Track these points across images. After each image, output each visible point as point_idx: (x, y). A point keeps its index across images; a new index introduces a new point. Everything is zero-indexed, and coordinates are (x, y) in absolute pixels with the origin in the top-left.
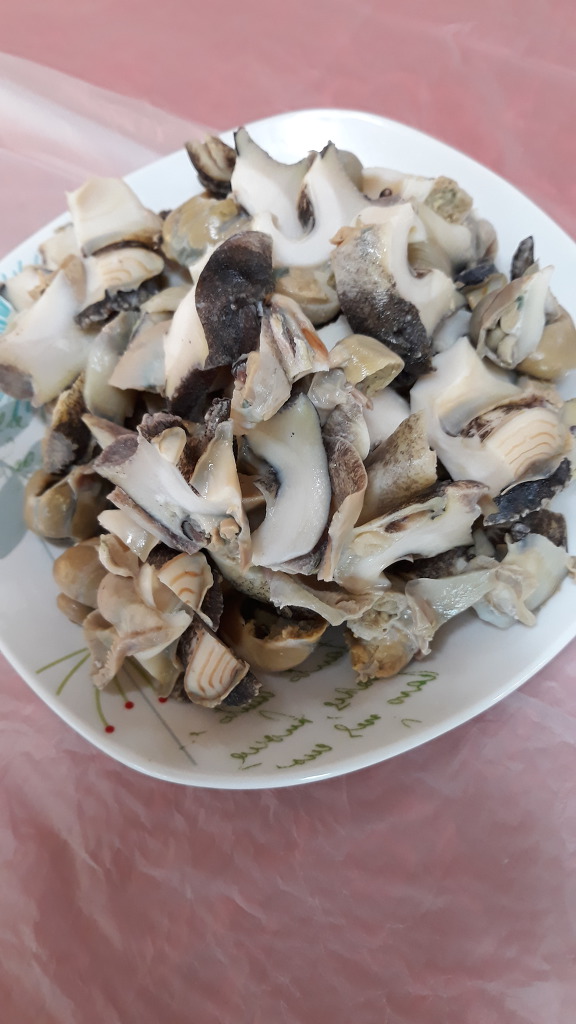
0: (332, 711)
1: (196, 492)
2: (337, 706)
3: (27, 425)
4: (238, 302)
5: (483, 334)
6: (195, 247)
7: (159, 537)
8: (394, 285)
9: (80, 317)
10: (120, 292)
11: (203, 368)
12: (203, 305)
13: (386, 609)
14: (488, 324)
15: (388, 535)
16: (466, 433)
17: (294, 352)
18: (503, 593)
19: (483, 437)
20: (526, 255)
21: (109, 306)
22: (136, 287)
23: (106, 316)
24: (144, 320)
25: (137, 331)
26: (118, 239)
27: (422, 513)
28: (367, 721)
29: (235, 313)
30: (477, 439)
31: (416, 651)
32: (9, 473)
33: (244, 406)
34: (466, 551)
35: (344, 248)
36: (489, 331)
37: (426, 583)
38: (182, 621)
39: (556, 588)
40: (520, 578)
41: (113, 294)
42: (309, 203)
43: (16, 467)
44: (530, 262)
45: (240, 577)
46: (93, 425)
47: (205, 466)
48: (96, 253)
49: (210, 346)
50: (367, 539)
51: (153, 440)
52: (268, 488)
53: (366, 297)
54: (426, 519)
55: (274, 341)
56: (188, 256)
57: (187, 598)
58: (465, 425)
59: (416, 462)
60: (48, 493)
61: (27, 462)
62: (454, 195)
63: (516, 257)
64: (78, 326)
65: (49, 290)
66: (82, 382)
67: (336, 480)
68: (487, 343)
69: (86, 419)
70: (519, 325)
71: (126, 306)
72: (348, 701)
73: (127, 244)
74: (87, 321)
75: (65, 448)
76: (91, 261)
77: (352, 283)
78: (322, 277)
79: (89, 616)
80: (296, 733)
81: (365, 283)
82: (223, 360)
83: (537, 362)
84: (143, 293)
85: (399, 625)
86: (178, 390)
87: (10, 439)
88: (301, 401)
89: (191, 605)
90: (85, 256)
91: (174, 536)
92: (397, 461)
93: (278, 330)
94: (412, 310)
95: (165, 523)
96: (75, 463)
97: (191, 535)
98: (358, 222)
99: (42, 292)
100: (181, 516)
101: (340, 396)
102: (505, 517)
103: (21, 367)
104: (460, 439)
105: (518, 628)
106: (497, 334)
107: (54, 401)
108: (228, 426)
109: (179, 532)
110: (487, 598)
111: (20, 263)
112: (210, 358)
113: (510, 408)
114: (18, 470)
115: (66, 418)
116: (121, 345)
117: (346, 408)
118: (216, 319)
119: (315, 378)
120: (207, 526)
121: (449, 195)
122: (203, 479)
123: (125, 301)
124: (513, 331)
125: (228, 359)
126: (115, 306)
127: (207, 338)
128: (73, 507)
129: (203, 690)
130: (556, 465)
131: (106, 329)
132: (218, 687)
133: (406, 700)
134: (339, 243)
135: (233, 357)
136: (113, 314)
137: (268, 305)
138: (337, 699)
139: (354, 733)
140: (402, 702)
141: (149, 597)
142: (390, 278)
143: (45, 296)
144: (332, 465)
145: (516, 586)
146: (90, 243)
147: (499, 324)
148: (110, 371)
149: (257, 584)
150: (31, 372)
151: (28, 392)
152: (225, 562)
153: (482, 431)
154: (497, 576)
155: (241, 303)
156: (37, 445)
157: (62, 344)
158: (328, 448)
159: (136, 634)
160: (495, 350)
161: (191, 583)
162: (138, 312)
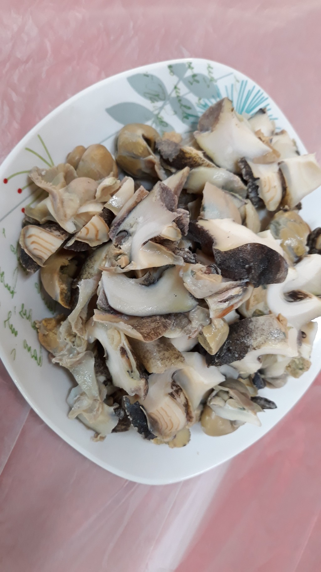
0: (19, 309)
1: (144, 244)
2: (22, 311)
3: (184, 122)
4: (250, 268)
5: (226, 389)
6: (281, 231)
7: (119, 215)
8: (254, 349)
9: (244, 161)
10: (257, 187)
11: (215, 247)
12: (249, 248)
13: (77, 341)
14: (232, 393)
15: (119, 348)
16: (174, 384)
17: (221, 302)
18: (86, 402)
19: (172, 395)
20: (267, 406)
21: (250, 180)
22: (260, 196)
23: (245, 178)
24: (241, 201)
25: (235, 197)
26: (287, 185)
27: (130, 366)
28: (14, 329)
29: (243, 267)
30: (171, 391)
31: (54, 354)
32: (156, 112)
33: (192, 272)
34: (109, 380)
35: (276, 322)
36: (227, 392)
37: (92, 362)
38: (70, 227)
39: (88, 428)
40: (95, 413)
41: (257, 183)
42: (301, 299)
43: (159, 116)
44: (263, 407)
45: (95, 261)
46: (183, 174)
47: (159, 249)
48: (280, 170)
49: (226, 252)
50: (117, 337)
51: (174, 224)
52: (146, 280)
53: (249, 333)
54: (127, 367)
55: (227, 289)
56: (276, 226)
57: (82, 233)
58: (178, 384)
59: (159, 363)
60: (144, 143)
61: (162, 123)
62: (301, 369)
63: (266, 400)
64: (240, 160)
65: (261, 142)
66: (208, 166)
67: (149, 320)
68: (221, 391)
69: (186, 169)
70: (230, 408)
71: (250, 190)
72: (25, 317)
73: (284, 189)
74: (243, 167)
75: (170, 153)
76: (276, 168)
77: (257, 326)
78: (260, 307)
79: (72, 168)
80: (6, 289)
81: (257, 333)
82: (218, 259)
83: (210, 416)
84: (257, 200)
85: (68, 347)
86: (202, 228)
87: (176, 113)
88: (195, 303)
89: (79, 234)
90: (279, 164)
91: (119, 224)
92: (160, 351)
93: (233, 292)
94: (241, 357)
95: (127, 220)
96: (161, 157)
97: (120, 235)
98: (290, 328)
99: (260, 138)
100: (131, 230)
101: (195, 324)
102: (128, 407)
103: (218, 126)
104: (170, 380)
105: (66, 408)
106: (226, 397)
107: (199, 148)
108: (181, 263)
109: (121, 228)
110: (83, 394)
111: (276, 119)
112: (219, 252)
113: (187, 406)
114: (158, 118)
115: (188, 156)
116: (227, 188)
117: (189, 327)
118: (241, 256)
119: (206, 310)
120: (125, 246)
121: (301, 367)
122: (151, 248)
123: (253, 189)
124: (227, 405)
125: (218, 262)
126: (250, 184)
127: (230, 251)
128: (136, 157)
129: (30, 236)
130: (155, 434)
131: (237, 178)
132: (32, 247)
133: (26, 350)
134: (278, 318)
135: (219, 265)
136: (245, 182)
137: (247, 284)
138: (26, 311)
139: (7, 322)
140: (25, 347)
141: (84, 209)
142: (259, 347)
143: (258, 140)
144: (158, 318)
145: (90, 410)
146: (286, 167)
147: (231, 398)
148: (213, 183)
149: (91, 271)
150: (214, 132)
151: (204, 129)
152: (103, 253)
153: (174, 393)
154: (95, 400)
155: (249, 271)
156: (172, 129)
157: (229, 150)
158: (168, 316)
159: (62, 202)
160: (217, 395)
161: (92, 235)
162: (247, 197)
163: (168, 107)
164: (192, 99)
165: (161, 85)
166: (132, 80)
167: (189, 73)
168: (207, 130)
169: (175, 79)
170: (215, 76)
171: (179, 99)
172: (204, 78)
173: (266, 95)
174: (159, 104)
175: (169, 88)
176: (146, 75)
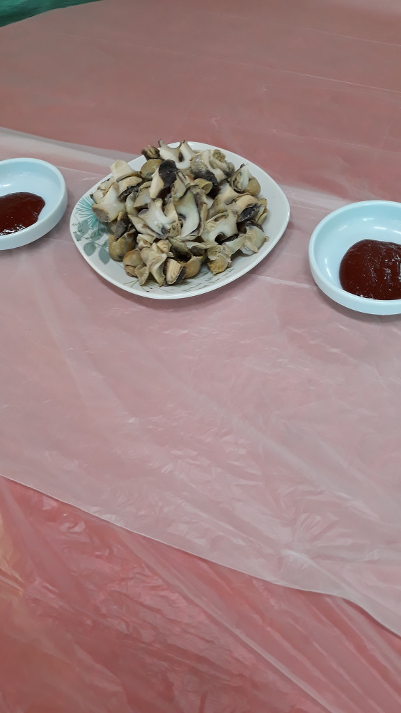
1: (166, 216)
7: (155, 236)
9: (119, 197)
10: (131, 187)
11: (162, 189)
12: (161, 175)
13: (218, 249)
15: (215, 222)
16: (231, 202)
17: (187, 181)
21: (128, 191)
22: (135, 185)
23: (128, 193)
24: (139, 192)
25: (138, 194)
26: (127, 175)
27: (222, 216)
29: (170, 175)
32: (101, 247)
33: (175, 194)
36: (234, 182)
37: (227, 243)
38: (164, 256)
40: (251, 238)
41: (129, 188)
42: (182, 155)
43: (102, 245)
47: (167, 209)
48: (121, 180)
50: (210, 224)
52: (183, 219)
54: (224, 218)
56: (149, 176)
57: (166, 250)
58: (230, 200)
60: (118, 240)
61: (105, 244)
62: (220, 155)
64: (119, 199)
66: (125, 209)
67: (199, 210)
68: (234, 185)
69: (128, 216)
70: (242, 180)
71: (134, 190)
72: (211, 278)
73: (129, 176)
74: (122, 197)
75: (122, 228)
76: (120, 182)
77: (197, 169)
78: (188, 171)
81: (200, 168)
82: (168, 186)
83: (249, 189)
84: (137, 186)
85: (222, 255)
87: (99, 239)
88: (189, 192)
90: (118, 182)
91: (160, 234)
93: (181, 175)
96: (125, 232)
97: (164, 232)
100: (161, 227)
103: (104, 210)
106: (236, 182)
108: (172, 199)
110: (244, 245)
112: (165, 186)
116: (134, 199)
118: (165, 176)
119: (191, 187)
120: (168, 227)
122: (167, 212)
124: (240, 181)
126: (131, 191)
127: (163, 182)
128: (126, 243)
129: (172, 277)
131: (128, 198)
132: (176, 274)
134: (192, 162)
135: (170, 184)
136: (130, 193)
141: (156, 250)
142: (207, 168)
143: (108, 192)
146: (119, 178)
148: (133, 204)
149: (183, 246)
150: (108, 212)
152: (173, 241)
153: (234, 201)
154: (245, 238)
155: (171, 172)
157: (115, 205)
158: (197, 205)
160: (236, 187)
161: (166, 247)
162: (137, 191)
163: (97, 242)
164: (90, 232)
165: (88, 244)
166: (89, 254)
167: (78, 233)
168: (107, 217)
169: (82, 239)
170: (77, 222)
171: (92, 237)
172: (79, 227)
173: (81, 199)
174: (96, 245)
175: (88, 241)
176: (85, 250)
